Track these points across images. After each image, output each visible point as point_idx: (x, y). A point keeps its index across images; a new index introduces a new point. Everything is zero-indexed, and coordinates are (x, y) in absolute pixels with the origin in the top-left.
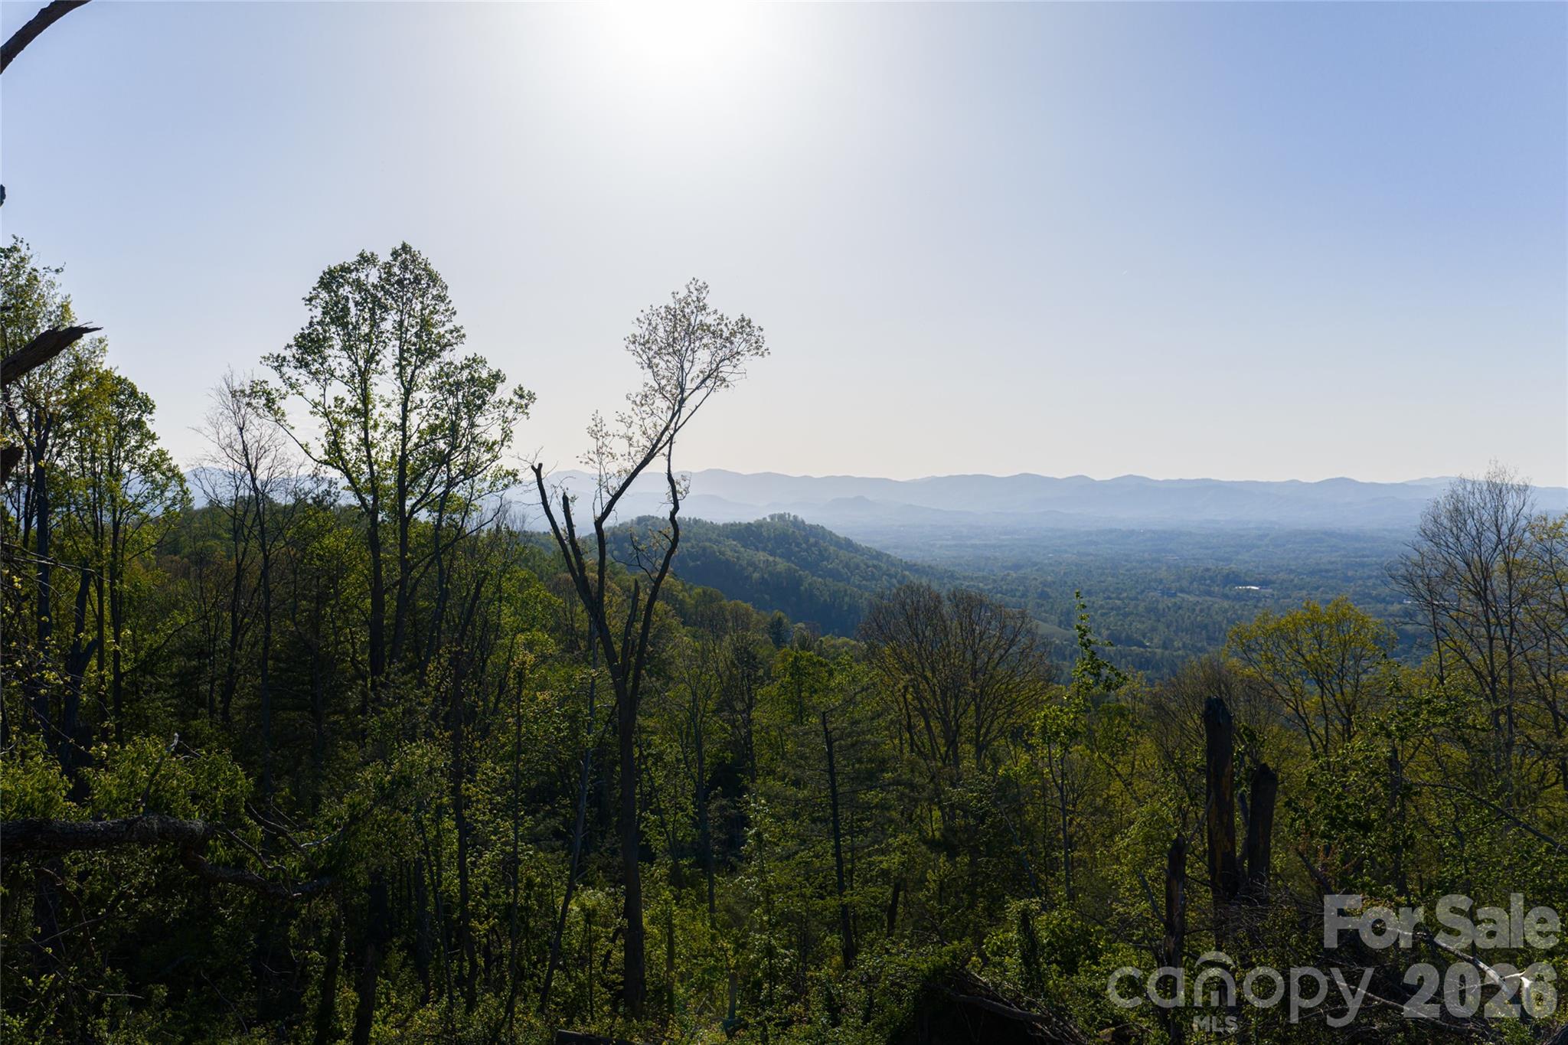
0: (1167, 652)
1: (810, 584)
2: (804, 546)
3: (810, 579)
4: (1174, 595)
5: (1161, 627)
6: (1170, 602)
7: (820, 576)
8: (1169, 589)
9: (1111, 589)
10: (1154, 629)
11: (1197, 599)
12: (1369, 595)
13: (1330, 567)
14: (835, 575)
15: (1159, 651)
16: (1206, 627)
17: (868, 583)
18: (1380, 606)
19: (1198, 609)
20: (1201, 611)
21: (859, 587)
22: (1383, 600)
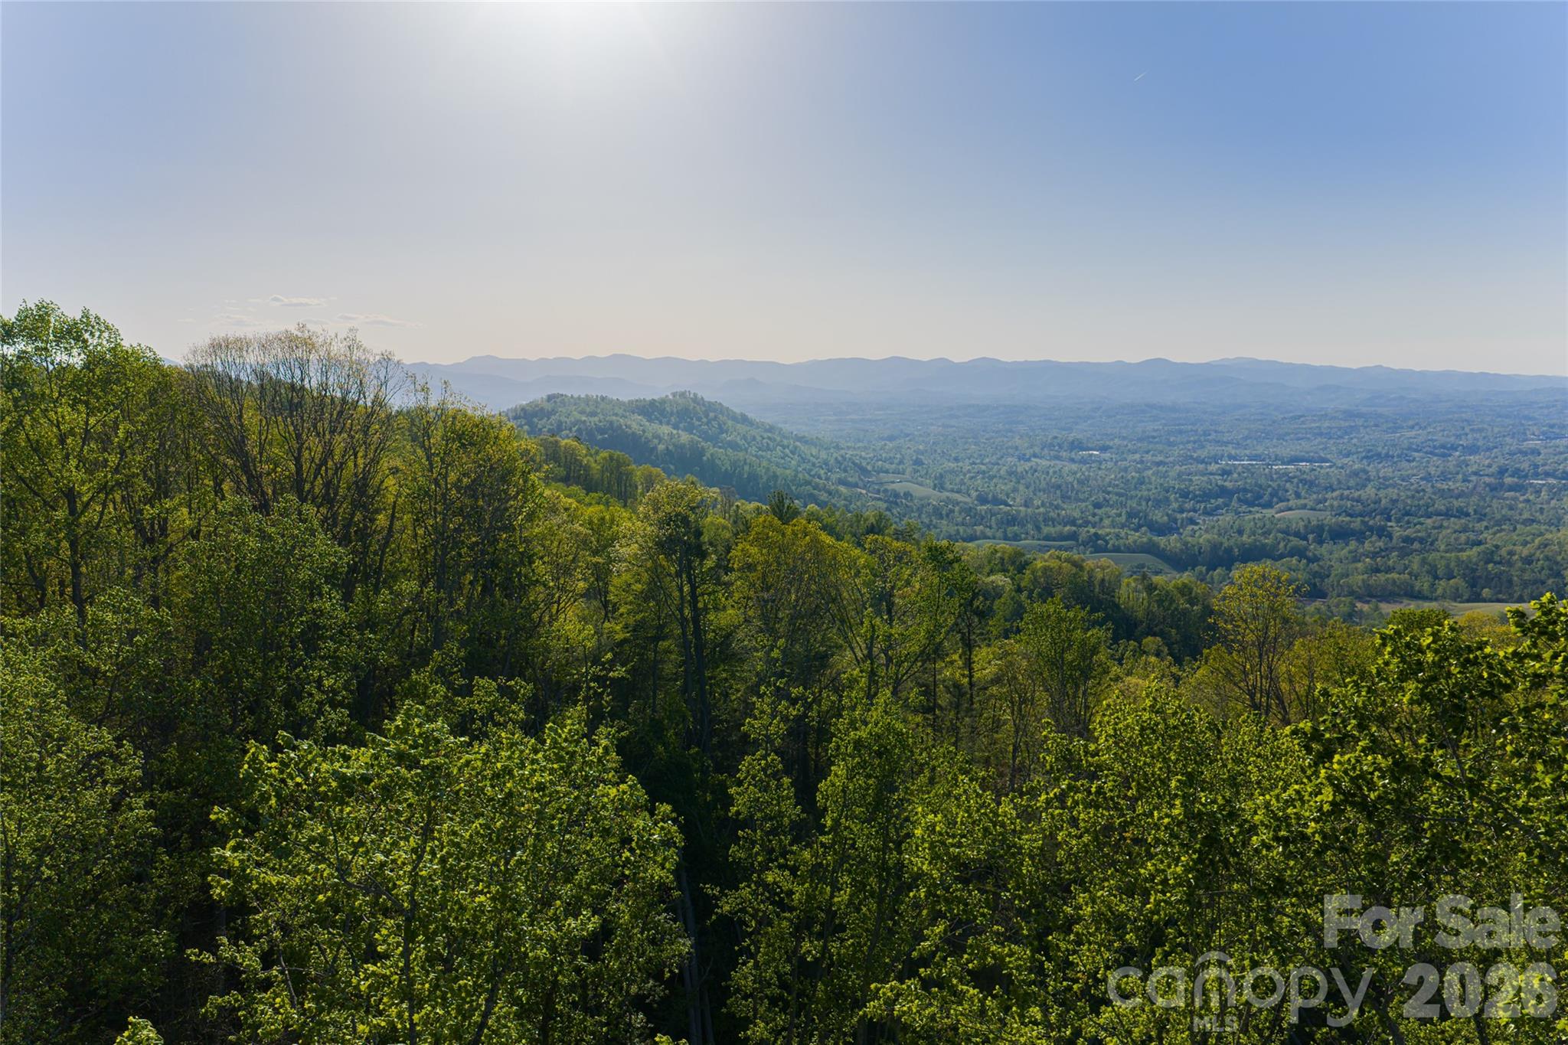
0: (1029, 510)
1: (712, 455)
2: (705, 420)
3: (712, 450)
4: (1029, 460)
5: (1021, 488)
6: (1027, 466)
7: (720, 447)
8: (1024, 455)
9: (975, 455)
10: (1015, 490)
11: (1048, 463)
12: (1191, 457)
13: (1155, 434)
14: (734, 446)
15: (1022, 509)
16: (1059, 487)
17: (764, 454)
18: (1201, 467)
19: (1051, 471)
20: (1055, 472)
21: (756, 456)
22: (1203, 462)
